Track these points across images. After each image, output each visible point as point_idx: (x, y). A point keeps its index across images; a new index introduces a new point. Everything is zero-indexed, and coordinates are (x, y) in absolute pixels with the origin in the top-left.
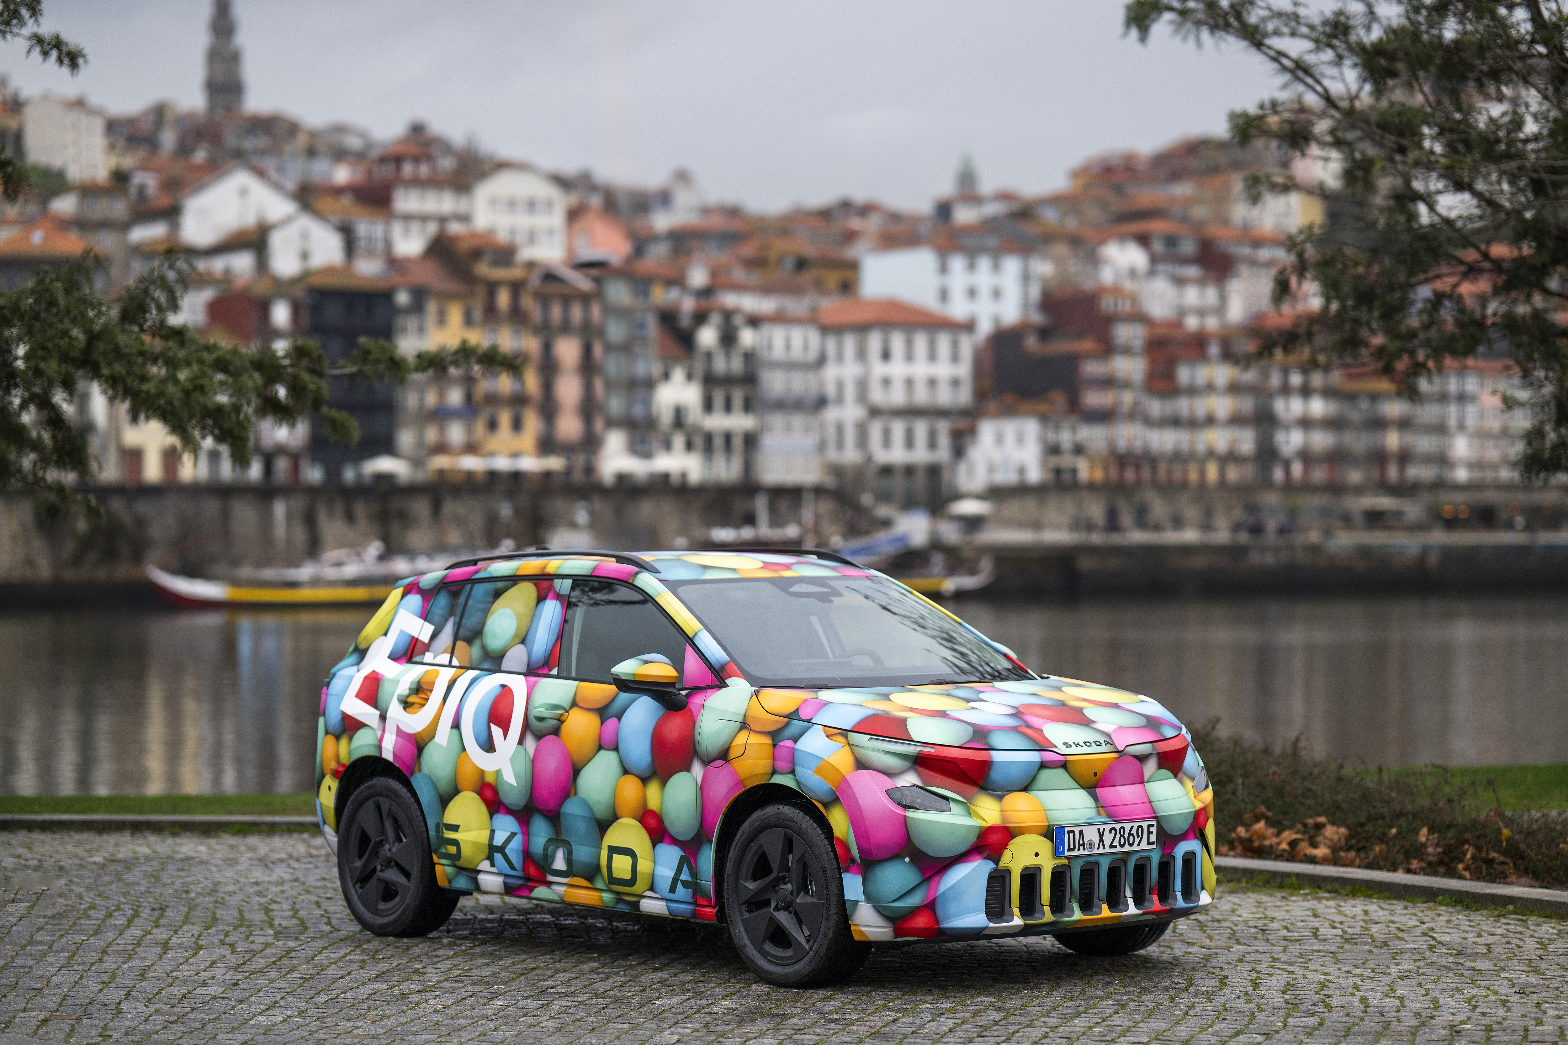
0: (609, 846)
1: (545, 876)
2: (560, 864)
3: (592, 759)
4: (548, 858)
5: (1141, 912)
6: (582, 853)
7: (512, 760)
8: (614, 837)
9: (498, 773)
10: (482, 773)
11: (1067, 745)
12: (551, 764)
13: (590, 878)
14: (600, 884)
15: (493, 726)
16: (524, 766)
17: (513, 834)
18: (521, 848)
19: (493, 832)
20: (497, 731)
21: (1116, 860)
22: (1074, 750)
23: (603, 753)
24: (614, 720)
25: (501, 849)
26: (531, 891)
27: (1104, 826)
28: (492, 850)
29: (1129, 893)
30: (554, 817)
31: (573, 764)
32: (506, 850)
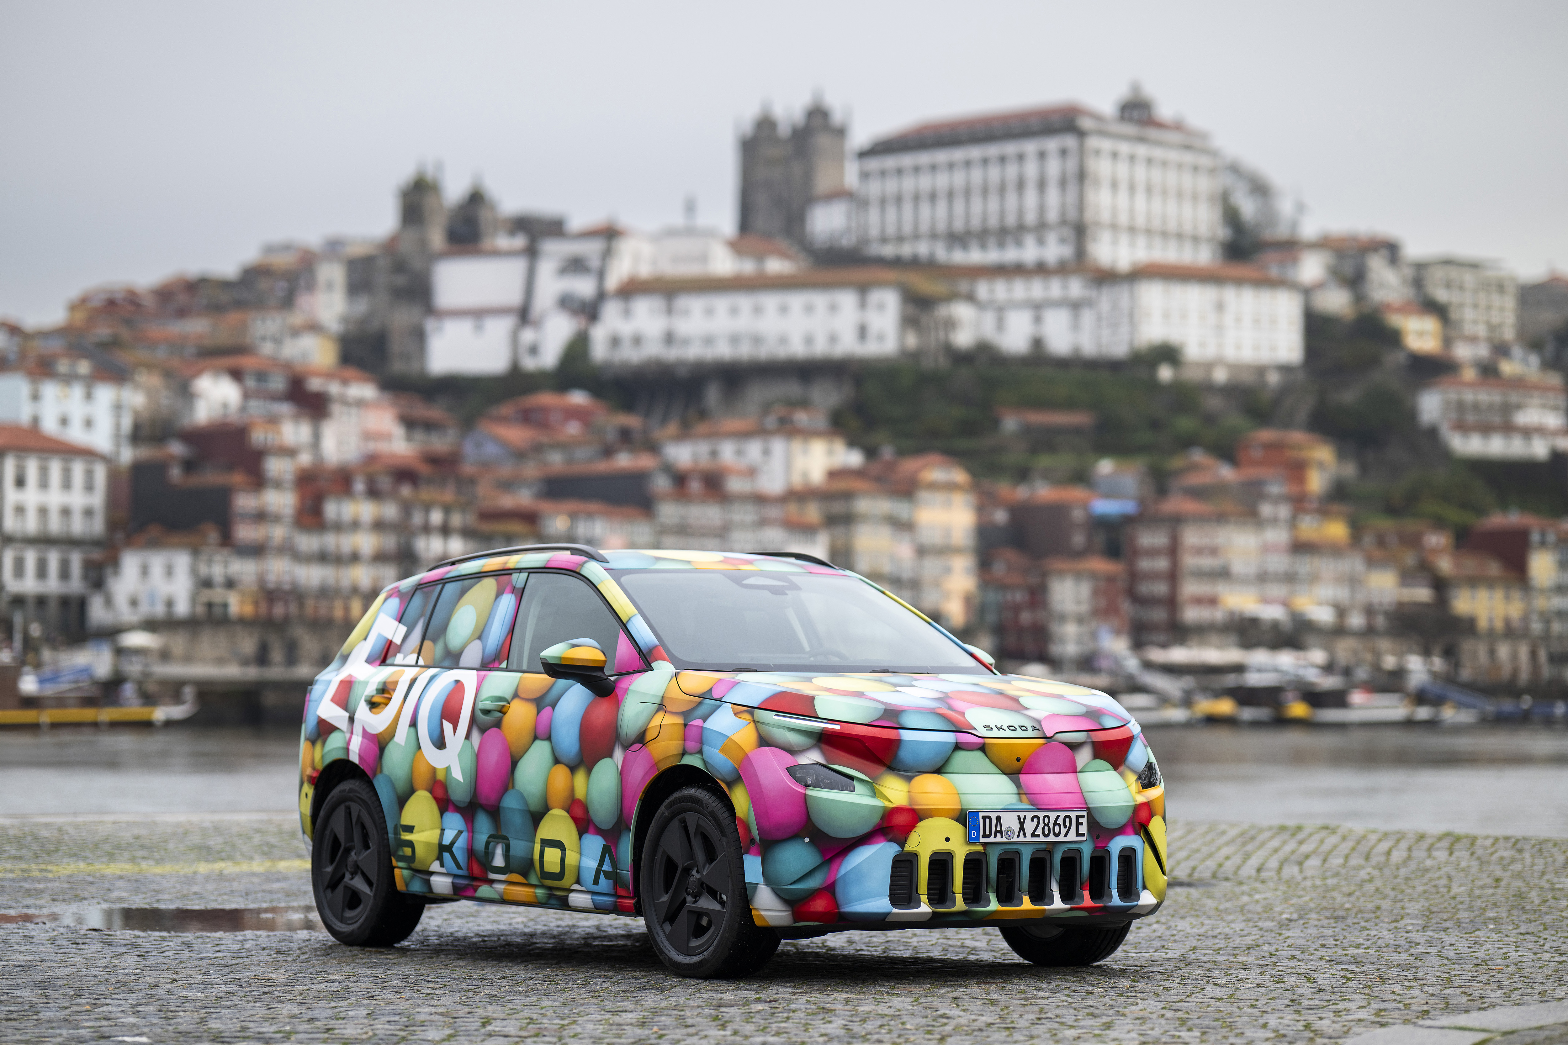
0: (542, 840)
1: (487, 874)
2: (499, 861)
3: (528, 750)
4: (489, 854)
5: (1068, 906)
6: (518, 847)
7: (460, 755)
8: (546, 831)
9: (448, 769)
10: (434, 770)
11: (988, 728)
12: (493, 757)
13: (525, 875)
14: (534, 880)
15: (444, 722)
16: (469, 760)
17: (460, 832)
18: (465, 847)
19: (443, 830)
20: (448, 726)
21: (1039, 850)
22: (995, 733)
23: (538, 743)
24: (549, 708)
25: (449, 848)
26: (475, 890)
27: (1025, 814)
28: (443, 849)
29: (1055, 887)
30: (495, 812)
31: (512, 757)
32: (454, 849)
